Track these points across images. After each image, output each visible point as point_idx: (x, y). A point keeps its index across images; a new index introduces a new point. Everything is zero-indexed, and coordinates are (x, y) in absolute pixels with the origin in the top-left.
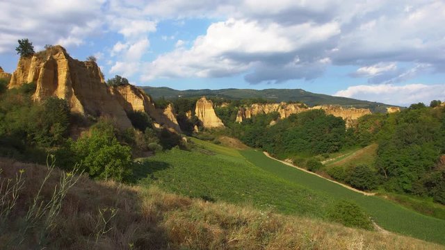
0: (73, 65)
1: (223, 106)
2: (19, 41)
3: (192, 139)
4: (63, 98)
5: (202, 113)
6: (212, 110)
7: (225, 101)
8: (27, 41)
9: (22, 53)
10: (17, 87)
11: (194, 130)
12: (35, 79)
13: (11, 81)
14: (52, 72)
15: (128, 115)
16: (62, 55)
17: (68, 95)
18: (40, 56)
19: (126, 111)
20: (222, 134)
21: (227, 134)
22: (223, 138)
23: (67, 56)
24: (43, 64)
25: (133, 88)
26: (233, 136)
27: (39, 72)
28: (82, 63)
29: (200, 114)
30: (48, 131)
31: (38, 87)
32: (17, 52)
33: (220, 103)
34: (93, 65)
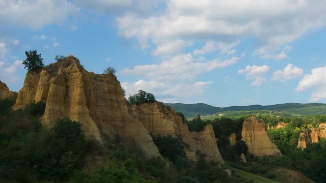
0: (89, 80)
2: (27, 53)
4: (77, 121)
8: (35, 52)
9: (30, 68)
10: (23, 107)
12: (44, 98)
13: (17, 101)
14: (63, 88)
15: (153, 141)
16: (75, 67)
17: (81, 114)
18: (52, 69)
19: (152, 135)
23: (81, 69)
24: (53, 79)
27: (48, 89)
28: (98, 76)
30: (58, 162)
31: (47, 108)
32: (24, 66)
34: (110, 78)
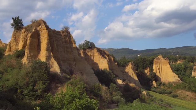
0: (52, 34)
1: (178, 62)
2: (13, 19)
3: (151, 93)
4: (45, 61)
5: (159, 70)
6: (169, 66)
7: (180, 58)
8: (18, 18)
9: (15, 28)
10: (11, 53)
11: (153, 84)
12: (24, 47)
13: (7, 49)
14: (36, 40)
15: (95, 73)
16: (44, 27)
17: (48, 58)
18: (28, 29)
19: (94, 70)
20: (179, 88)
21: (184, 88)
22: (180, 91)
23: (47, 28)
24: (30, 35)
25: (99, 50)
26: (190, 90)
27: (27, 41)
28: (58, 32)
29: (158, 71)
30: (33, 88)
31: (26, 53)
32: (12, 26)
33: (176, 60)
34: (67, 34)
